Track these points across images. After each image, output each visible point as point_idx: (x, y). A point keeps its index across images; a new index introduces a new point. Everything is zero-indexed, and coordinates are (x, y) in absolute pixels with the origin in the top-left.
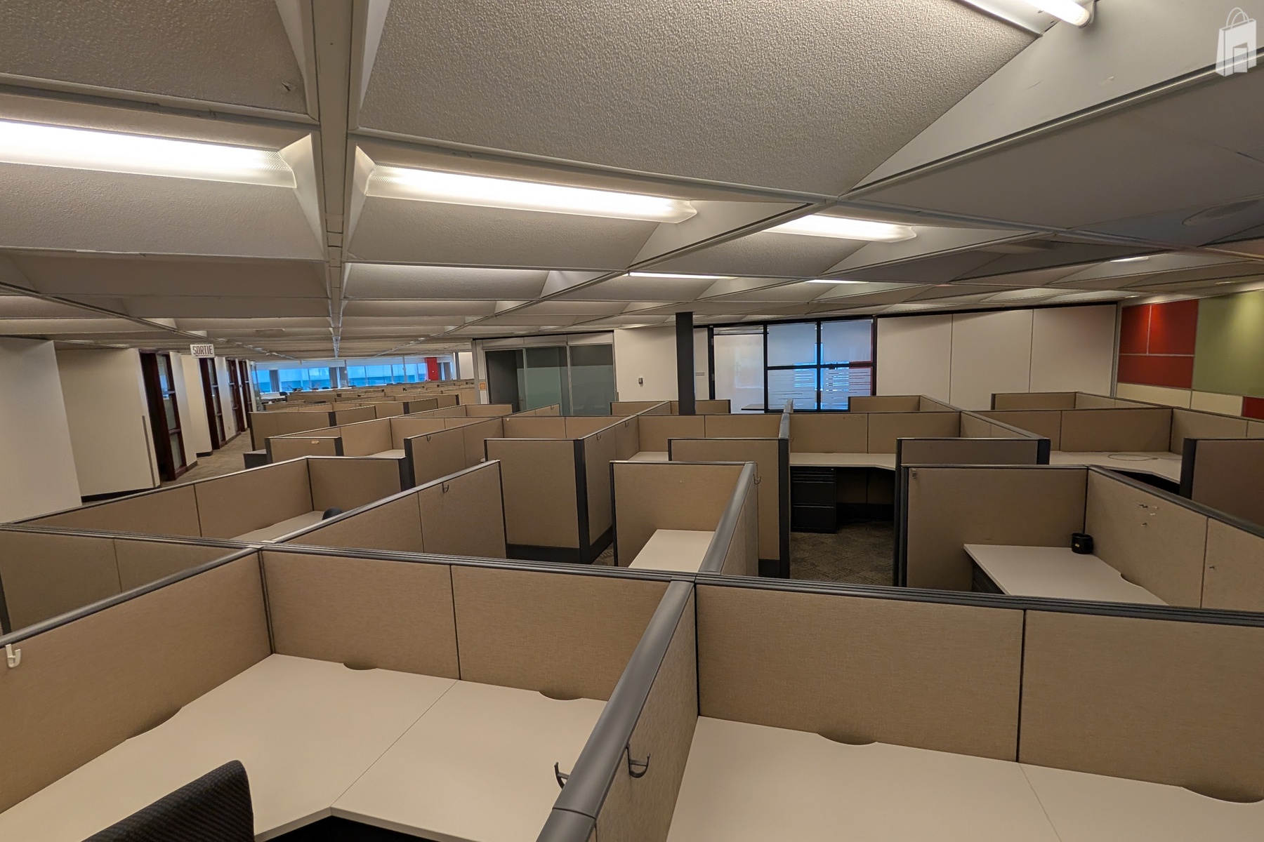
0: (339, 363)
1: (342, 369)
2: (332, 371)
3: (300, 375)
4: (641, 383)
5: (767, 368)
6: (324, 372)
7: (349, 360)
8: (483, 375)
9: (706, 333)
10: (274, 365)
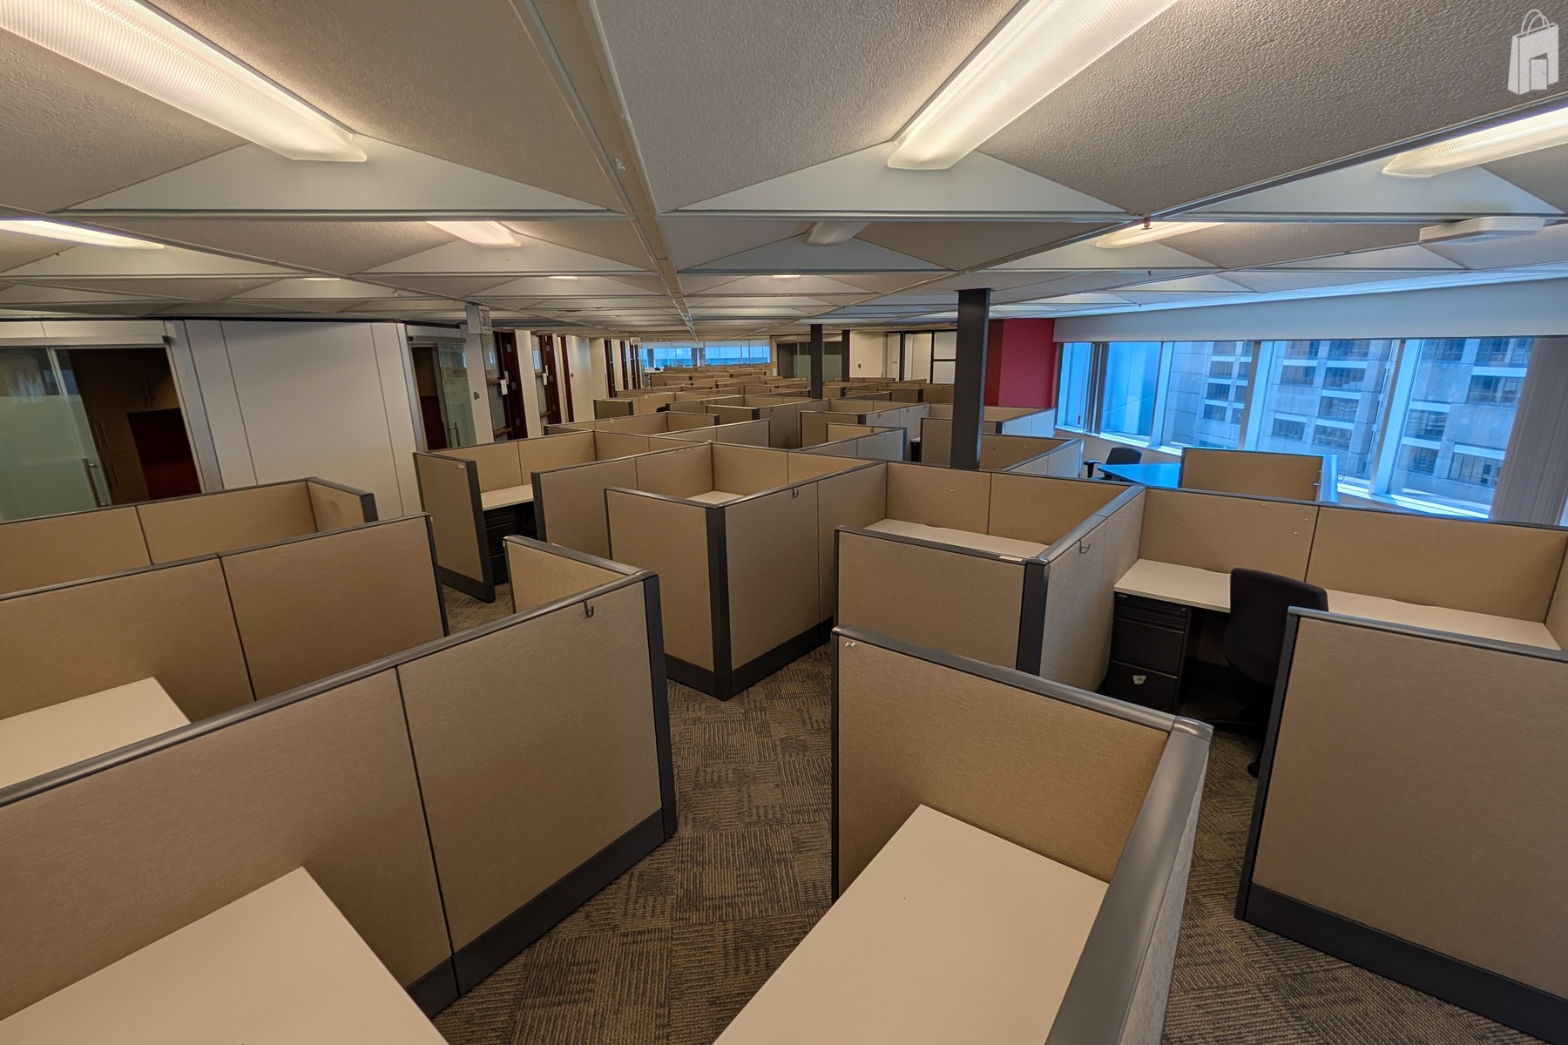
0: (699, 345)
1: (701, 350)
2: (694, 351)
3: (667, 354)
4: (860, 366)
5: (933, 360)
6: (687, 352)
7: (707, 343)
8: (775, 359)
9: (899, 336)
10: (650, 345)
